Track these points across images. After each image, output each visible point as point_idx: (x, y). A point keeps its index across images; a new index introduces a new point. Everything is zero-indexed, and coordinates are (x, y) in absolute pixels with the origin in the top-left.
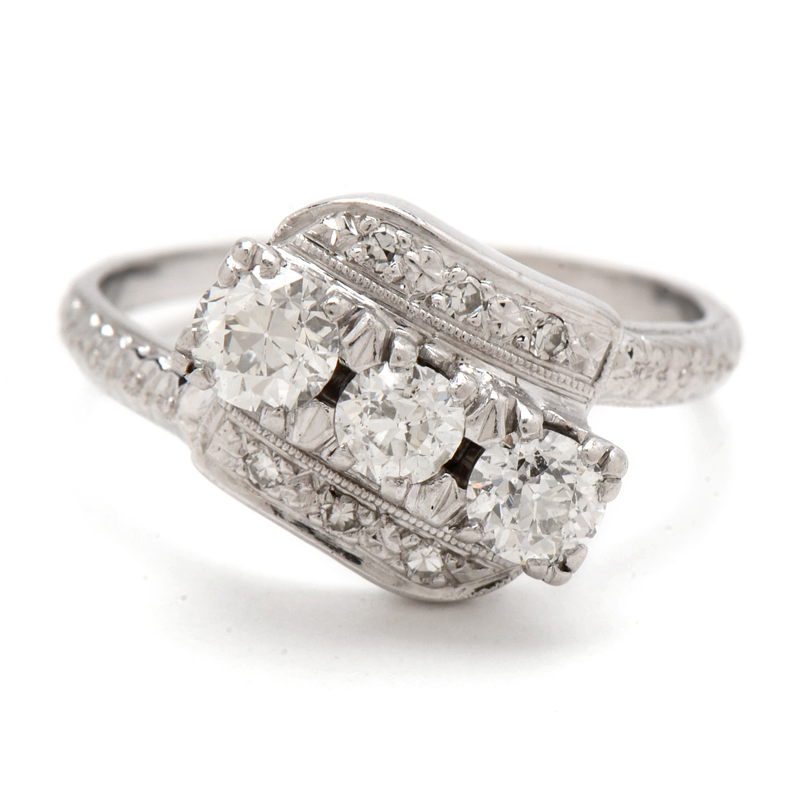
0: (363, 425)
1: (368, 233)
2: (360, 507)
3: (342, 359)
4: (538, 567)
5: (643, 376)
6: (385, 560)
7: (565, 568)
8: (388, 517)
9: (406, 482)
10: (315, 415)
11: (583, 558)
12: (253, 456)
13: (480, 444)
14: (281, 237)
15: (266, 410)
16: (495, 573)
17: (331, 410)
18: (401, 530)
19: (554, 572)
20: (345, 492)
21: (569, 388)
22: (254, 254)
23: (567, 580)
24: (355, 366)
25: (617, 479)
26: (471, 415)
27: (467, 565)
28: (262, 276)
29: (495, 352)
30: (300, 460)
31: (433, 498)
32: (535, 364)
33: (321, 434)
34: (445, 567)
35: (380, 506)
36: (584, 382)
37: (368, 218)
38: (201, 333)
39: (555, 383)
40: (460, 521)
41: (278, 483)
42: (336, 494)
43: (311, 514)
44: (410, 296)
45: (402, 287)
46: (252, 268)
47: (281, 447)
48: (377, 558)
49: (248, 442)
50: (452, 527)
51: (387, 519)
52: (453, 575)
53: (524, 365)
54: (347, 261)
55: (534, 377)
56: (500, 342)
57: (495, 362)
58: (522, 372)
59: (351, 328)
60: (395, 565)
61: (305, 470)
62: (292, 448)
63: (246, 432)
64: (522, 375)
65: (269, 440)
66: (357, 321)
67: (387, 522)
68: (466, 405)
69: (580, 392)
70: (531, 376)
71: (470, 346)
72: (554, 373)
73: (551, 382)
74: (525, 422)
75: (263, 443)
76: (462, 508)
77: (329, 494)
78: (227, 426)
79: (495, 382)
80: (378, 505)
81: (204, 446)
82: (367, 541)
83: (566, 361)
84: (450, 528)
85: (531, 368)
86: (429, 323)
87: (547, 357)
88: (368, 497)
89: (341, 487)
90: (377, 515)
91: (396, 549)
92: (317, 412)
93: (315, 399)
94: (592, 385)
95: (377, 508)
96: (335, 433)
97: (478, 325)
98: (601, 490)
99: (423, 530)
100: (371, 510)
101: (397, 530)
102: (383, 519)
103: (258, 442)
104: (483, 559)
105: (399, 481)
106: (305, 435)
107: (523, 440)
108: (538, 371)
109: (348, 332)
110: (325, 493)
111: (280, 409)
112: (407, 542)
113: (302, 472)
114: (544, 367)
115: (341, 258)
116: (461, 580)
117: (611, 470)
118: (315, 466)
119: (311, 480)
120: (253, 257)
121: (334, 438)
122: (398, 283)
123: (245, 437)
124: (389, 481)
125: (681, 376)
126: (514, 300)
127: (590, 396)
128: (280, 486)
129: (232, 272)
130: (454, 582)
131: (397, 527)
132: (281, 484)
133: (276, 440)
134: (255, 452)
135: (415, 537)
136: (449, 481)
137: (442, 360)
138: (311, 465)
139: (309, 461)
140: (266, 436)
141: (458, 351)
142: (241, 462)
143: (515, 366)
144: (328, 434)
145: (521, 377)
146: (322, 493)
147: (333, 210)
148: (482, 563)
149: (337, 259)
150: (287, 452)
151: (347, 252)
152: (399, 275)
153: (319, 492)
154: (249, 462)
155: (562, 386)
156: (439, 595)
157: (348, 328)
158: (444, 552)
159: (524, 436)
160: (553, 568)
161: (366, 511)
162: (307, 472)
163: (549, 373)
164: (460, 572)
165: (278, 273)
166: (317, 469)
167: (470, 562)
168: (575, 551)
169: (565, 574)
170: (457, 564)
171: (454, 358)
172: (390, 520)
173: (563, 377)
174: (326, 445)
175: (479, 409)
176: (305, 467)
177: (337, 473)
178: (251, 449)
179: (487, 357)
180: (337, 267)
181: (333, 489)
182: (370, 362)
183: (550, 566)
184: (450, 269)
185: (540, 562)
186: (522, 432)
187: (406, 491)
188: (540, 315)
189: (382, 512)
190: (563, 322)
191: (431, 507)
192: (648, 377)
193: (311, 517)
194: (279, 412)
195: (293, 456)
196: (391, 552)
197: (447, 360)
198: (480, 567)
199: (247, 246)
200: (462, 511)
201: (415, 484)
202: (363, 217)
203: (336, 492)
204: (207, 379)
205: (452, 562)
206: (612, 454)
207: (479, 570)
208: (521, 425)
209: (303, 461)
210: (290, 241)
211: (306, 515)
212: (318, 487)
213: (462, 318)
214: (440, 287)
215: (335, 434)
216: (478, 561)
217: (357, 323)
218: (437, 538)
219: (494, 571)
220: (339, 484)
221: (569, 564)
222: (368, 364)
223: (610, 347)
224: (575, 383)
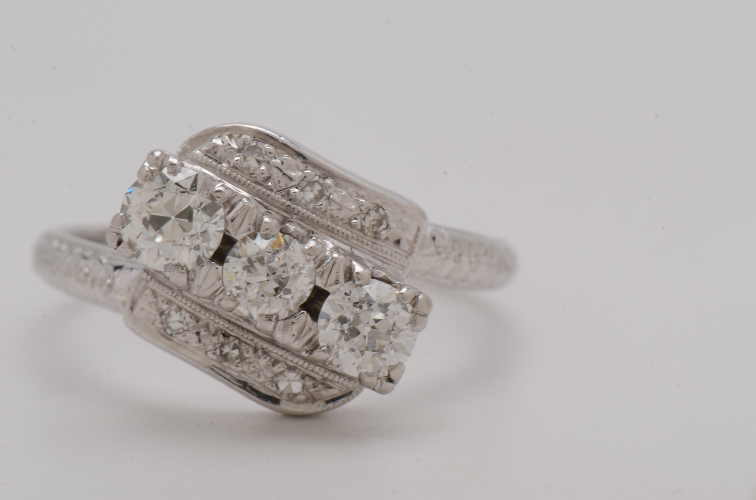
0: (242, 276)
1: (244, 147)
2: (243, 344)
3: (227, 231)
4: (370, 378)
5: (443, 256)
6: (262, 383)
7: (390, 380)
8: (263, 351)
9: (274, 317)
10: (209, 271)
11: (402, 372)
12: (166, 312)
13: (326, 289)
14: (182, 153)
15: (174, 269)
16: (341, 393)
17: (220, 267)
18: (273, 360)
19: (382, 383)
20: (232, 334)
21: (390, 258)
22: (163, 159)
23: (392, 389)
24: (235, 234)
25: (425, 315)
26: (320, 268)
27: (320, 386)
28: (169, 173)
29: (336, 230)
30: (200, 312)
31: (295, 329)
32: (365, 239)
33: (213, 285)
34: (304, 387)
35: (257, 343)
36: (401, 255)
37: (244, 136)
38: (127, 216)
39: (380, 254)
40: (314, 347)
41: (184, 331)
42: (226, 335)
43: (209, 351)
44: (275, 190)
45: (270, 184)
46: (161, 169)
47: (186, 304)
48: (257, 382)
49: (163, 301)
50: (308, 351)
51: (263, 352)
52: (310, 393)
53: (358, 240)
54: (230, 167)
55: (365, 249)
56: (340, 223)
57: (336, 237)
58: (356, 244)
59: (233, 207)
60: (269, 387)
61: (203, 320)
62: (194, 304)
63: (161, 295)
64: (356, 246)
65: (177, 299)
66: (236, 205)
67: (263, 355)
68: (316, 262)
69: (397, 261)
70: (363, 248)
71: (318, 224)
72: (379, 247)
73: (377, 252)
74: (357, 273)
75: (174, 302)
76: (314, 336)
77: (221, 336)
78: (148, 292)
79: (336, 249)
80: (256, 341)
81: (132, 309)
82: (249, 369)
83: (387, 238)
84: (307, 352)
85: (362, 242)
86: (288, 209)
87: (373, 235)
88: (249, 336)
89: (229, 330)
90: (256, 350)
91: (270, 375)
92: (210, 269)
93: (209, 260)
94: (407, 257)
95: (255, 344)
96: (223, 283)
97: (323, 210)
98: (413, 322)
99: (288, 360)
100: (250, 346)
101: (270, 360)
102: (260, 353)
103: (169, 302)
104: (331, 381)
105: (269, 318)
106: (201, 286)
107: (357, 286)
108: (367, 245)
109: (230, 211)
110: (218, 335)
111: (184, 267)
112: (278, 369)
113: (202, 321)
114: (372, 242)
115: (225, 165)
116: (317, 398)
117: (421, 308)
118: (210, 316)
119: (207, 326)
120: (163, 161)
121: (222, 288)
122: (266, 181)
123: (160, 299)
124: (262, 316)
125: (470, 262)
126: (349, 194)
127: (405, 265)
128: (186, 332)
129: (148, 171)
130: (312, 399)
131: (270, 358)
132: (187, 330)
133: (183, 299)
134: (168, 309)
135: (283, 365)
136: (305, 316)
137: (299, 234)
138: (207, 315)
139: (206, 312)
140: (175, 296)
141: (310, 228)
142: (158, 316)
143: (351, 240)
144: (218, 284)
145: (355, 248)
146: (216, 336)
147: (219, 132)
148: (331, 385)
149: (222, 166)
150: (190, 307)
151: (230, 160)
152: (266, 175)
153: (214, 335)
154: (164, 317)
155: (385, 256)
156: (302, 409)
157: (231, 208)
158: (303, 377)
159: (357, 282)
160: (381, 379)
161: (247, 347)
162: (204, 322)
163: (375, 246)
164: (316, 391)
165: (180, 171)
166: (212, 318)
167: (322, 384)
168: (396, 366)
169: (390, 384)
170: (313, 384)
171: (307, 233)
172: (265, 353)
173: (385, 249)
174: (217, 293)
175: (325, 264)
176: (204, 317)
177: (226, 320)
178: (165, 307)
179: (332, 233)
180: (223, 171)
181: (223, 332)
182: (246, 232)
183: (379, 378)
184: (303, 171)
185: (371, 374)
186: (356, 279)
187: (275, 325)
188: (368, 204)
189: (259, 347)
190: (384, 210)
191: (293, 335)
192: (447, 258)
193: (209, 353)
194: (182, 271)
195: (194, 309)
196: (266, 377)
197: (302, 234)
198: (330, 387)
199: (158, 154)
200: (314, 339)
201: (281, 320)
202: (241, 136)
203: (226, 334)
204: (132, 249)
205: (309, 383)
206: (420, 297)
207: (329, 390)
208: (354, 275)
209: (202, 312)
210: (189, 155)
211: (205, 352)
212: (213, 331)
213: (311, 206)
214: (296, 183)
215: (223, 285)
216: (328, 383)
217: (237, 205)
218: (299, 365)
219: (340, 391)
220: (228, 328)
221: (392, 377)
222: (245, 232)
223: (418, 230)
224: (394, 254)
